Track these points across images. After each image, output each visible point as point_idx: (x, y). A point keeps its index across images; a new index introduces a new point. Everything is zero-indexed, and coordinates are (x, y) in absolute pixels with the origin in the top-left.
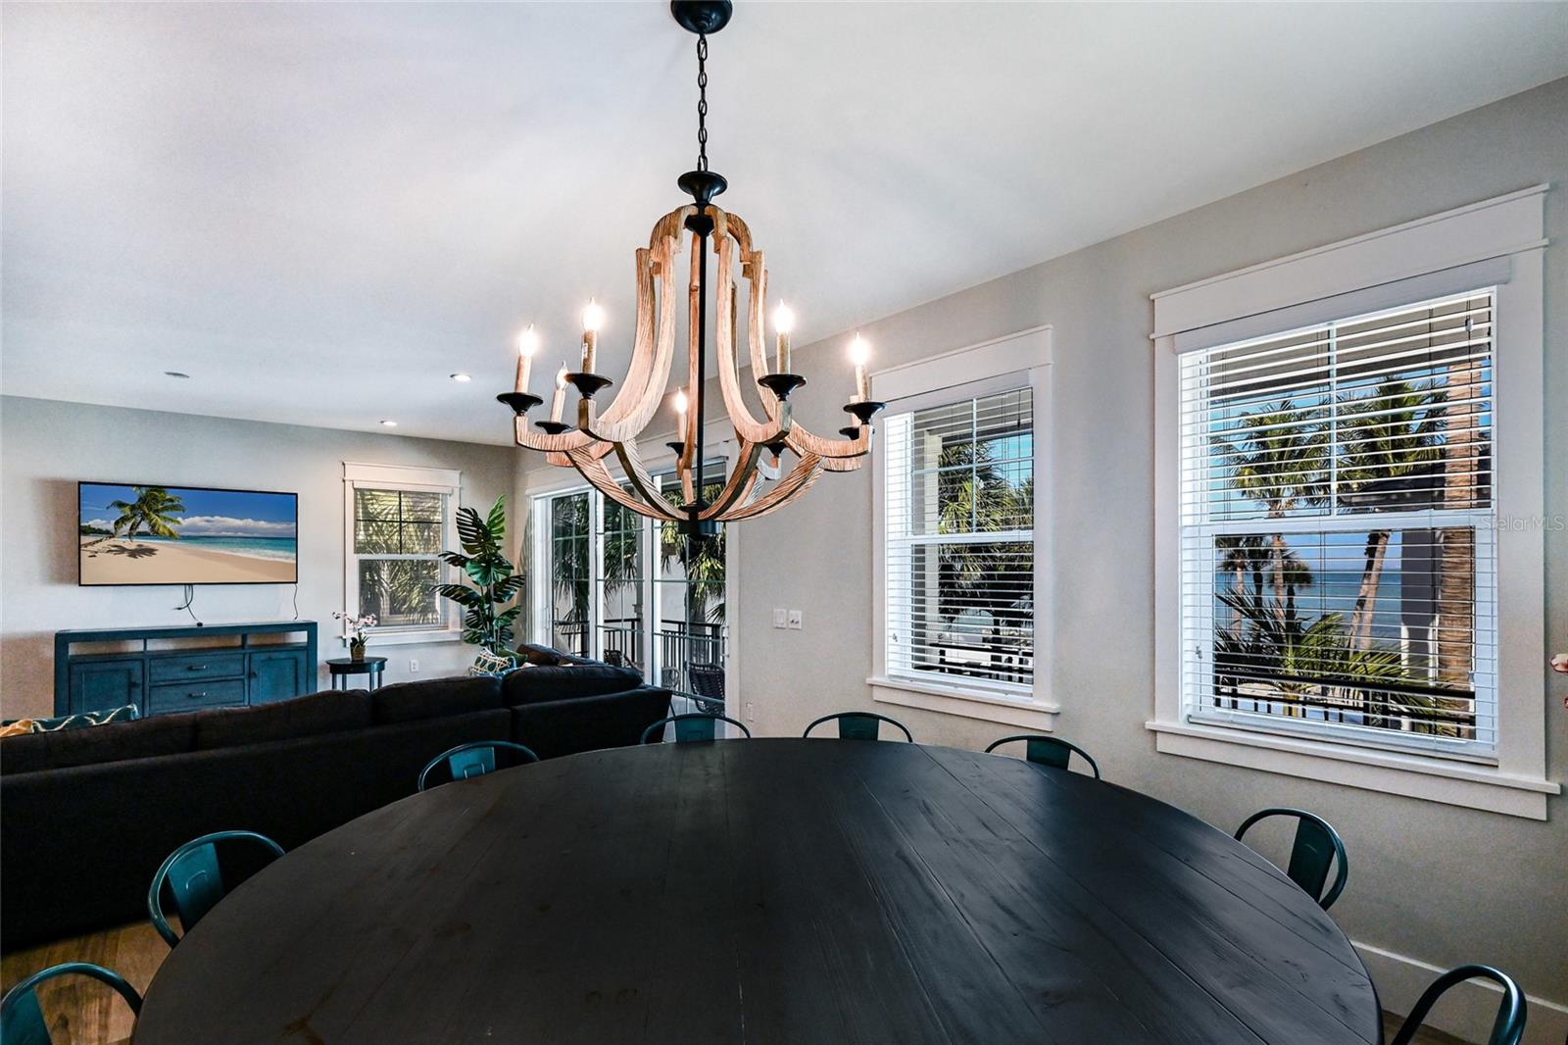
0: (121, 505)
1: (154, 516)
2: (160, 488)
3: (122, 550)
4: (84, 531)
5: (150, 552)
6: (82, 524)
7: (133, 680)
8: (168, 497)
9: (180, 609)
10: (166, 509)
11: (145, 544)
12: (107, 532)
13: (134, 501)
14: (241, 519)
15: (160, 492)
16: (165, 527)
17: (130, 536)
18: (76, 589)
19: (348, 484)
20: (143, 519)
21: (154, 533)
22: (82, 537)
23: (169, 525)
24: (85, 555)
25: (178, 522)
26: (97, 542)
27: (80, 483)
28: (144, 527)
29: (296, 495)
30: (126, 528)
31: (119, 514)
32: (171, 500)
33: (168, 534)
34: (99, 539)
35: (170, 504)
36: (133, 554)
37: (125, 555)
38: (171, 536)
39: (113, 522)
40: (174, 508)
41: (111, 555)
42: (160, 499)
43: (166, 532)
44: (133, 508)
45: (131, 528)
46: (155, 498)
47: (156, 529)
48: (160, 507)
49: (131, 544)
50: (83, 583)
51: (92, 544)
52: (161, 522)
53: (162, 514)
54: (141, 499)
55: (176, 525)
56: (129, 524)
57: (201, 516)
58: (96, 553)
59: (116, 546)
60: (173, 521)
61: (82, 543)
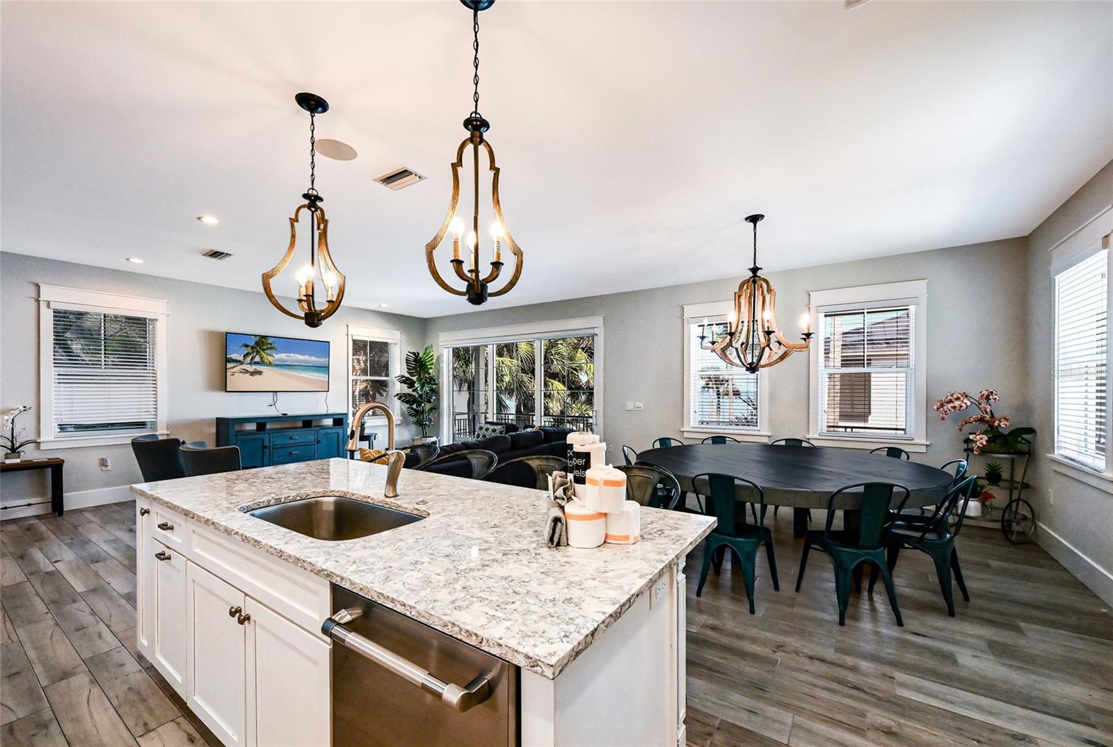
0: (247, 346)
1: (262, 352)
2: (265, 337)
3: (247, 372)
4: (228, 360)
5: (260, 373)
6: (227, 357)
7: (265, 445)
8: (269, 342)
9: (271, 405)
10: (268, 349)
11: (258, 369)
12: (240, 361)
13: (252, 344)
14: (303, 355)
15: (265, 339)
16: (267, 359)
17: (250, 363)
18: (224, 393)
19: (350, 337)
20: (257, 354)
21: (262, 363)
22: (228, 364)
23: (270, 358)
24: (229, 374)
25: (274, 356)
26: (235, 367)
27: (227, 333)
28: (257, 359)
29: (329, 342)
30: (249, 359)
31: (246, 351)
32: (270, 344)
34: (235, 365)
35: (270, 346)
36: (252, 374)
37: (248, 374)
38: (270, 364)
39: (242, 355)
40: (272, 348)
41: (241, 374)
42: (265, 343)
43: (268, 362)
44: (252, 348)
45: (251, 360)
46: (263, 342)
47: (263, 360)
48: (265, 347)
49: (251, 368)
50: (228, 390)
51: (232, 368)
52: (265, 356)
53: (266, 352)
54: (256, 343)
55: (273, 358)
56: (250, 357)
57: (284, 353)
58: (234, 373)
59: (244, 369)
60: (271, 355)
61: (228, 367)
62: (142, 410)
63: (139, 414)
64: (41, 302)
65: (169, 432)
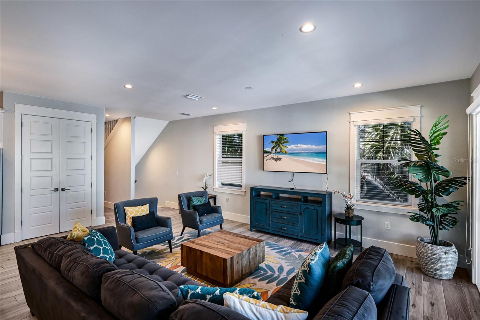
0: (273, 142)
1: (281, 145)
2: (282, 135)
3: (273, 158)
4: (265, 152)
5: (279, 159)
6: (264, 150)
7: (267, 207)
8: (285, 138)
9: (290, 181)
10: (284, 142)
11: (279, 156)
12: (270, 152)
13: (276, 140)
16: (284, 149)
17: (275, 153)
18: (263, 172)
19: (351, 123)
20: (278, 147)
21: (281, 152)
22: (264, 154)
23: (285, 149)
24: (265, 160)
25: (288, 147)
26: (267, 156)
27: (264, 136)
28: (278, 150)
29: (326, 132)
30: (274, 150)
31: (273, 145)
32: (286, 139)
33: (285, 153)
34: (268, 154)
35: (285, 140)
36: (276, 160)
37: (274, 160)
38: (286, 153)
39: (271, 148)
40: (286, 142)
41: (270, 160)
42: (283, 139)
43: (284, 152)
44: (276, 143)
45: (275, 151)
46: (281, 139)
47: (282, 150)
48: (283, 142)
49: (275, 156)
50: (264, 170)
51: (266, 156)
52: (283, 148)
53: (283, 145)
54: (278, 139)
55: (287, 149)
56: (275, 149)
58: (267, 159)
59: (272, 157)
60: (286, 147)
61: (264, 156)
65: (245, 191)
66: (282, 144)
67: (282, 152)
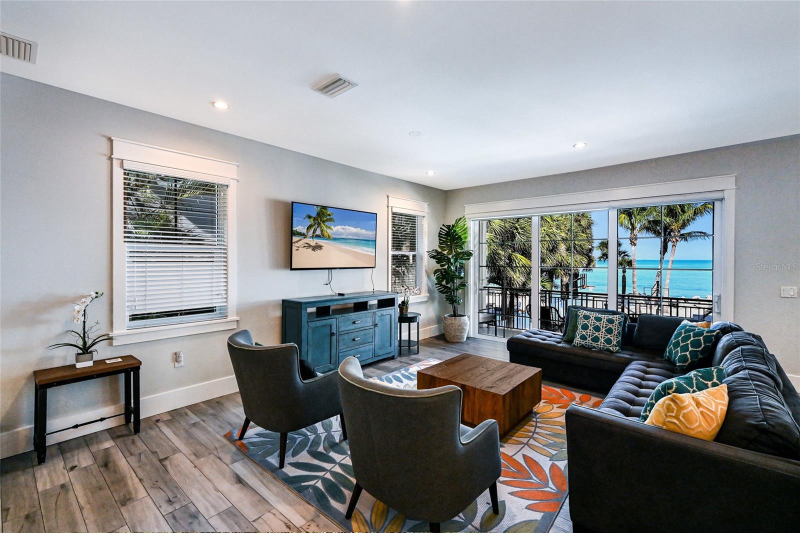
0: (310, 217)
1: (322, 225)
2: (325, 208)
3: (309, 246)
4: (293, 233)
5: (320, 248)
6: (293, 229)
7: (332, 331)
8: (328, 213)
9: (327, 284)
10: (327, 220)
11: (319, 243)
12: (304, 235)
13: (314, 215)
14: (356, 228)
15: (325, 209)
16: (327, 232)
17: (312, 237)
18: (289, 272)
19: (390, 208)
20: (318, 227)
22: (294, 238)
23: (329, 231)
24: (294, 248)
25: (332, 229)
26: (300, 240)
27: (293, 202)
28: (318, 232)
29: (376, 214)
30: (311, 232)
31: (309, 223)
32: (329, 215)
35: (328, 217)
36: (314, 249)
37: (311, 249)
38: (329, 238)
39: (306, 228)
40: (330, 220)
41: (305, 249)
42: (325, 214)
43: (327, 235)
44: (314, 219)
45: (313, 233)
46: (323, 213)
47: (323, 233)
48: (325, 219)
49: (313, 242)
50: (293, 267)
51: (297, 242)
52: (325, 229)
53: (326, 224)
54: (317, 214)
55: (331, 231)
56: (313, 230)
57: (341, 225)
58: (299, 247)
59: (307, 244)
60: (330, 228)
61: (293, 241)
62: (214, 293)
63: (211, 297)
64: (114, 160)
65: (238, 318)
66: (324, 222)
67: (323, 235)
